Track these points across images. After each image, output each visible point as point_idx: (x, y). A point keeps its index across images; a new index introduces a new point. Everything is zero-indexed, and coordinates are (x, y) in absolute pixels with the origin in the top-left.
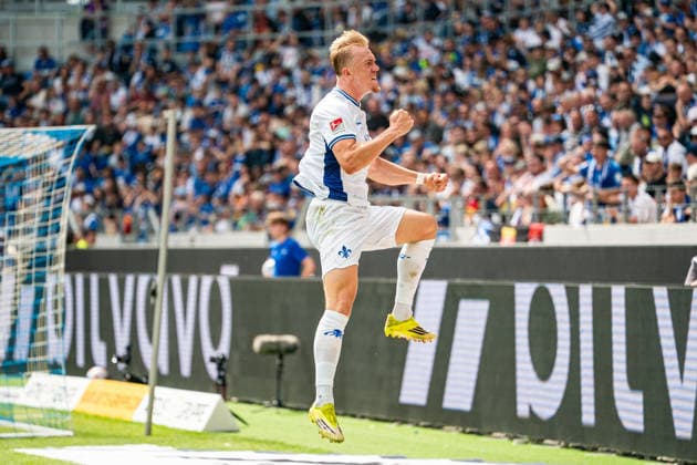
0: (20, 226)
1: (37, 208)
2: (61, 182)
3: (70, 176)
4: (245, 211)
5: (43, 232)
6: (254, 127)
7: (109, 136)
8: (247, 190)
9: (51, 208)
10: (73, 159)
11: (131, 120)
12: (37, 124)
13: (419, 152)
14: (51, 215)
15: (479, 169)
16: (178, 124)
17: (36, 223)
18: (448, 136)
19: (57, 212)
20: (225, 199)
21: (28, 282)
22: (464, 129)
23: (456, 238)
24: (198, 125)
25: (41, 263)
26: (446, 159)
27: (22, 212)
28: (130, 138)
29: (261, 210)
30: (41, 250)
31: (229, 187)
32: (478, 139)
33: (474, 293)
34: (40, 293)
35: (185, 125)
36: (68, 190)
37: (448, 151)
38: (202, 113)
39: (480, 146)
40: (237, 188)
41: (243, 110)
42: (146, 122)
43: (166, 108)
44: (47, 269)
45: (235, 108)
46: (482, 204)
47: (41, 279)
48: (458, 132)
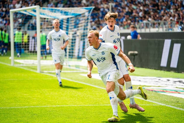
0: (79, 28)
1: (83, 24)
2: (88, 19)
3: (90, 18)
4: (127, 25)
5: (84, 29)
6: (128, 7)
7: (97, 9)
8: (127, 21)
9: (86, 24)
10: (90, 14)
11: (102, 6)
12: (82, 6)
13: (165, 11)
14: (86, 26)
15: (179, 15)
16: (112, 6)
17: (83, 27)
18: (172, 7)
19: (87, 25)
20: (122, 22)
21: (81, 40)
22: (176, 6)
23: (173, 30)
24: (116, 6)
25: (84, 36)
26: (171, 13)
27: (80, 25)
28: (102, 10)
29: (130, 24)
30: (84, 33)
31: (123, 20)
32: (179, 8)
33: (177, 42)
34: (84, 42)
35: (113, 7)
36: (89, 21)
37: (172, 11)
38: (117, 3)
39: (179, 9)
40: (124, 20)
41: (126, 3)
42: (106, 6)
43: (109, 3)
44: (85, 37)
45: (124, 2)
46: (179, 23)
47: (84, 39)
48: (174, 7)
